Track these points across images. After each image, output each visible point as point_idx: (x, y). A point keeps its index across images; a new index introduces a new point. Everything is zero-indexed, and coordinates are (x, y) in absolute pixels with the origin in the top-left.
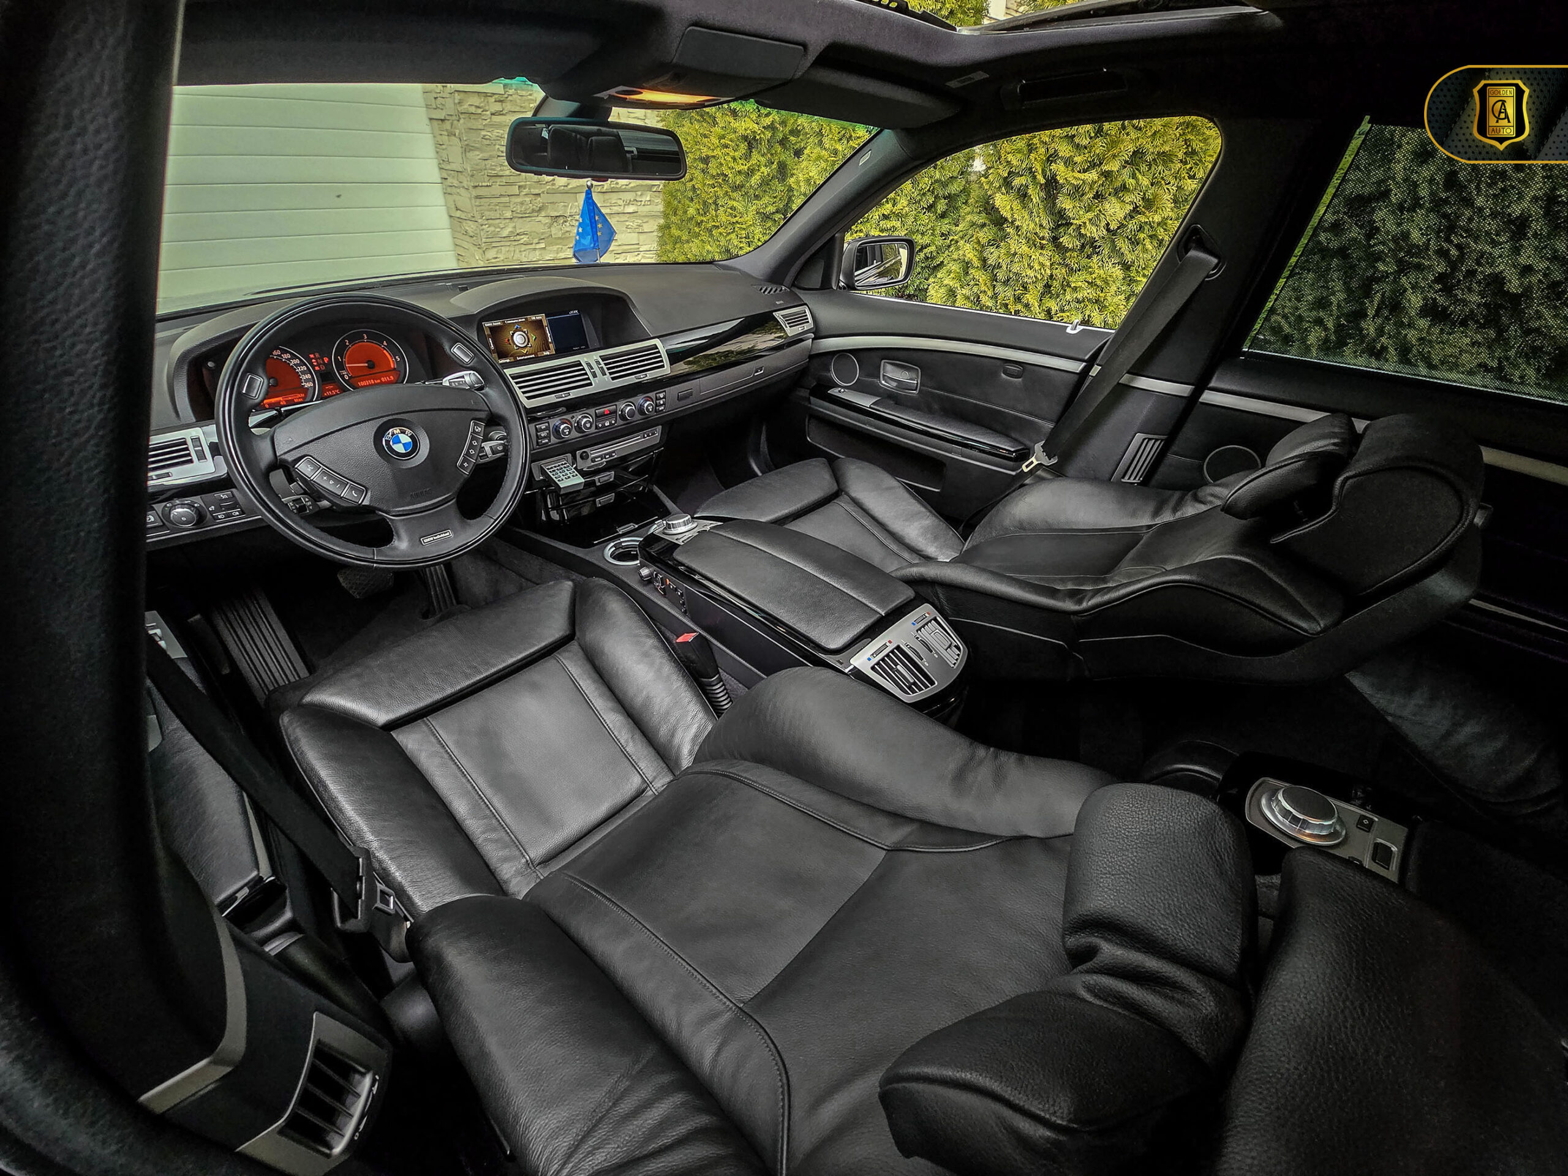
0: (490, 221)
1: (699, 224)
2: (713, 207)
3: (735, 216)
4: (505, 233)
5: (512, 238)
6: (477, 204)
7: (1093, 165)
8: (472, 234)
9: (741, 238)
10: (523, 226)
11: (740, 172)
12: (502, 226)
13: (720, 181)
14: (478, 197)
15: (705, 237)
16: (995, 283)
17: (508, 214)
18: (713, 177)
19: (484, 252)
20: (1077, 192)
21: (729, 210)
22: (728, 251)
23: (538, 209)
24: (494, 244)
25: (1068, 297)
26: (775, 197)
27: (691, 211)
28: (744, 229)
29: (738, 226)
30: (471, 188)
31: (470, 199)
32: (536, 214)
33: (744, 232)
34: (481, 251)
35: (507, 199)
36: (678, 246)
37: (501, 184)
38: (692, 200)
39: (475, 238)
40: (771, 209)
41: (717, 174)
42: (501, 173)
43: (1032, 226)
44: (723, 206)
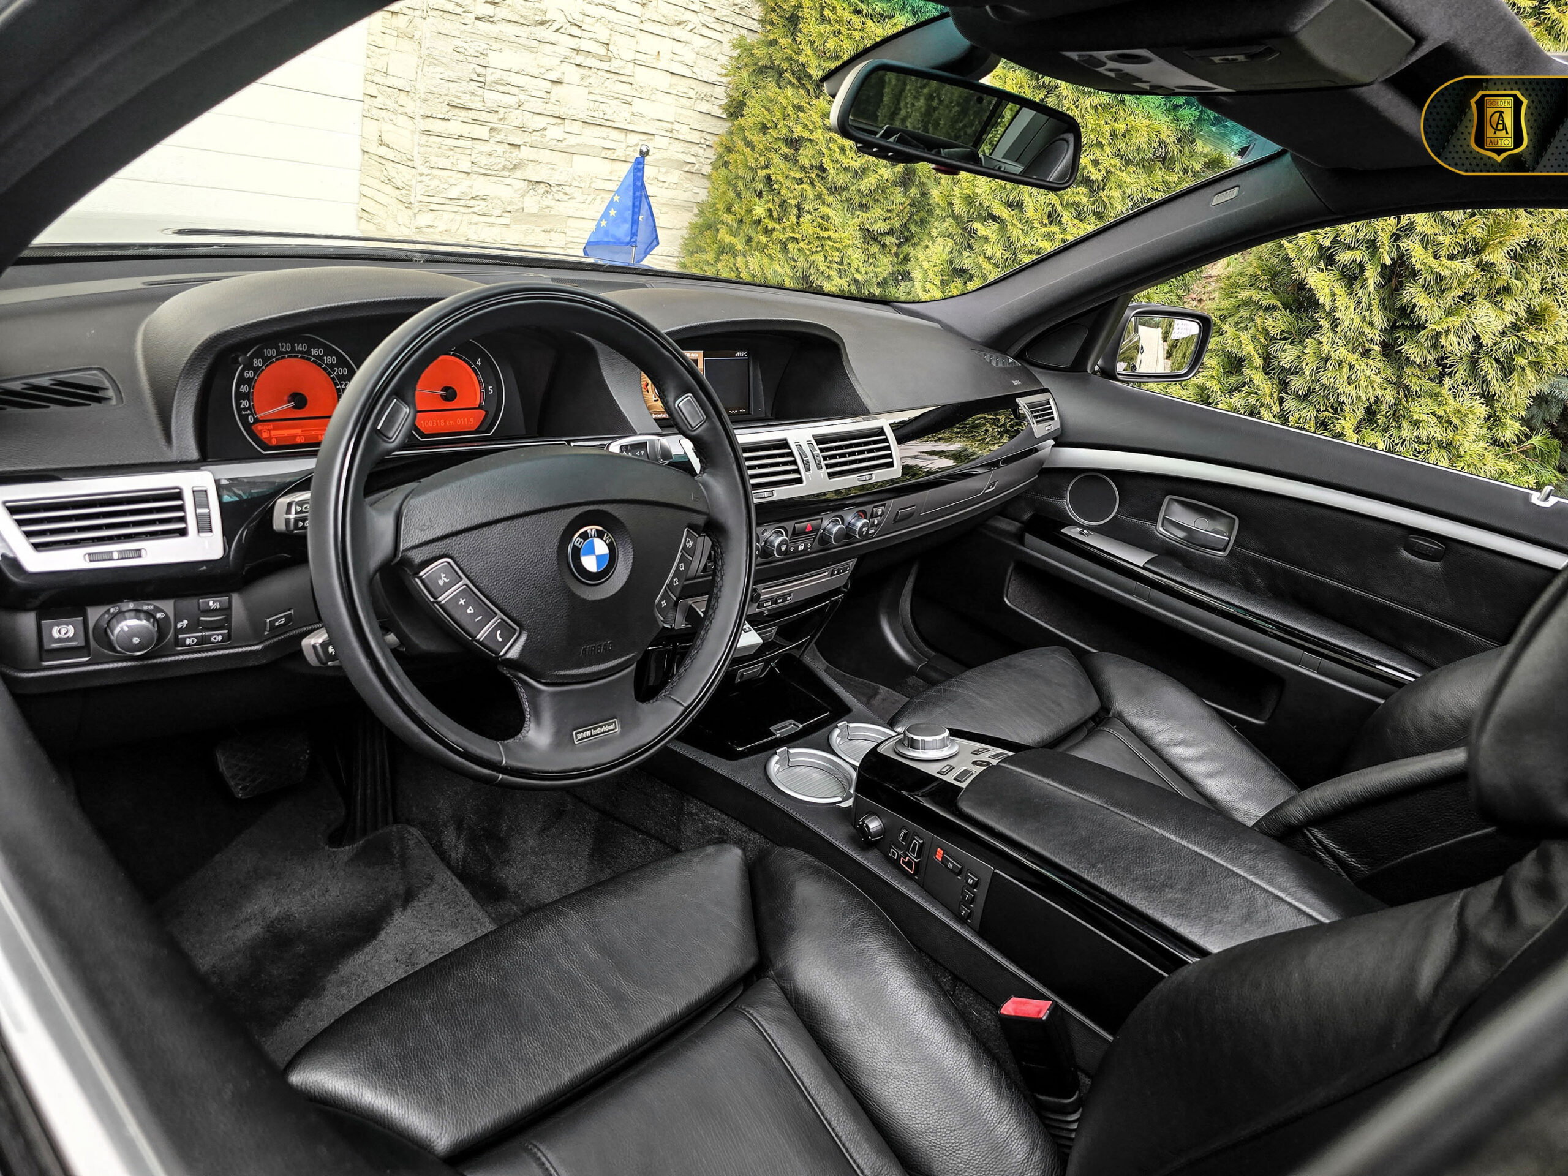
0: (435, 172)
1: (767, 232)
2: (795, 211)
3: (826, 229)
4: (453, 193)
5: (462, 203)
6: (423, 142)
7: (1465, 252)
8: (400, 184)
9: (831, 262)
10: (481, 186)
11: (846, 169)
12: (451, 181)
13: (813, 176)
14: (428, 133)
15: (774, 250)
16: (1284, 395)
17: (465, 166)
18: (803, 168)
19: (415, 214)
20: (1438, 285)
21: (819, 219)
22: (806, 278)
23: (512, 166)
24: (433, 207)
25: (1406, 433)
26: (889, 211)
27: (759, 211)
28: (838, 250)
29: (831, 243)
30: (418, 118)
31: (413, 133)
32: (507, 174)
33: (837, 254)
34: (410, 212)
35: (469, 144)
36: (724, 257)
37: (466, 120)
38: (760, 195)
39: (403, 192)
40: (881, 226)
41: (811, 166)
42: (468, 105)
43: (1357, 320)
44: (809, 212)
